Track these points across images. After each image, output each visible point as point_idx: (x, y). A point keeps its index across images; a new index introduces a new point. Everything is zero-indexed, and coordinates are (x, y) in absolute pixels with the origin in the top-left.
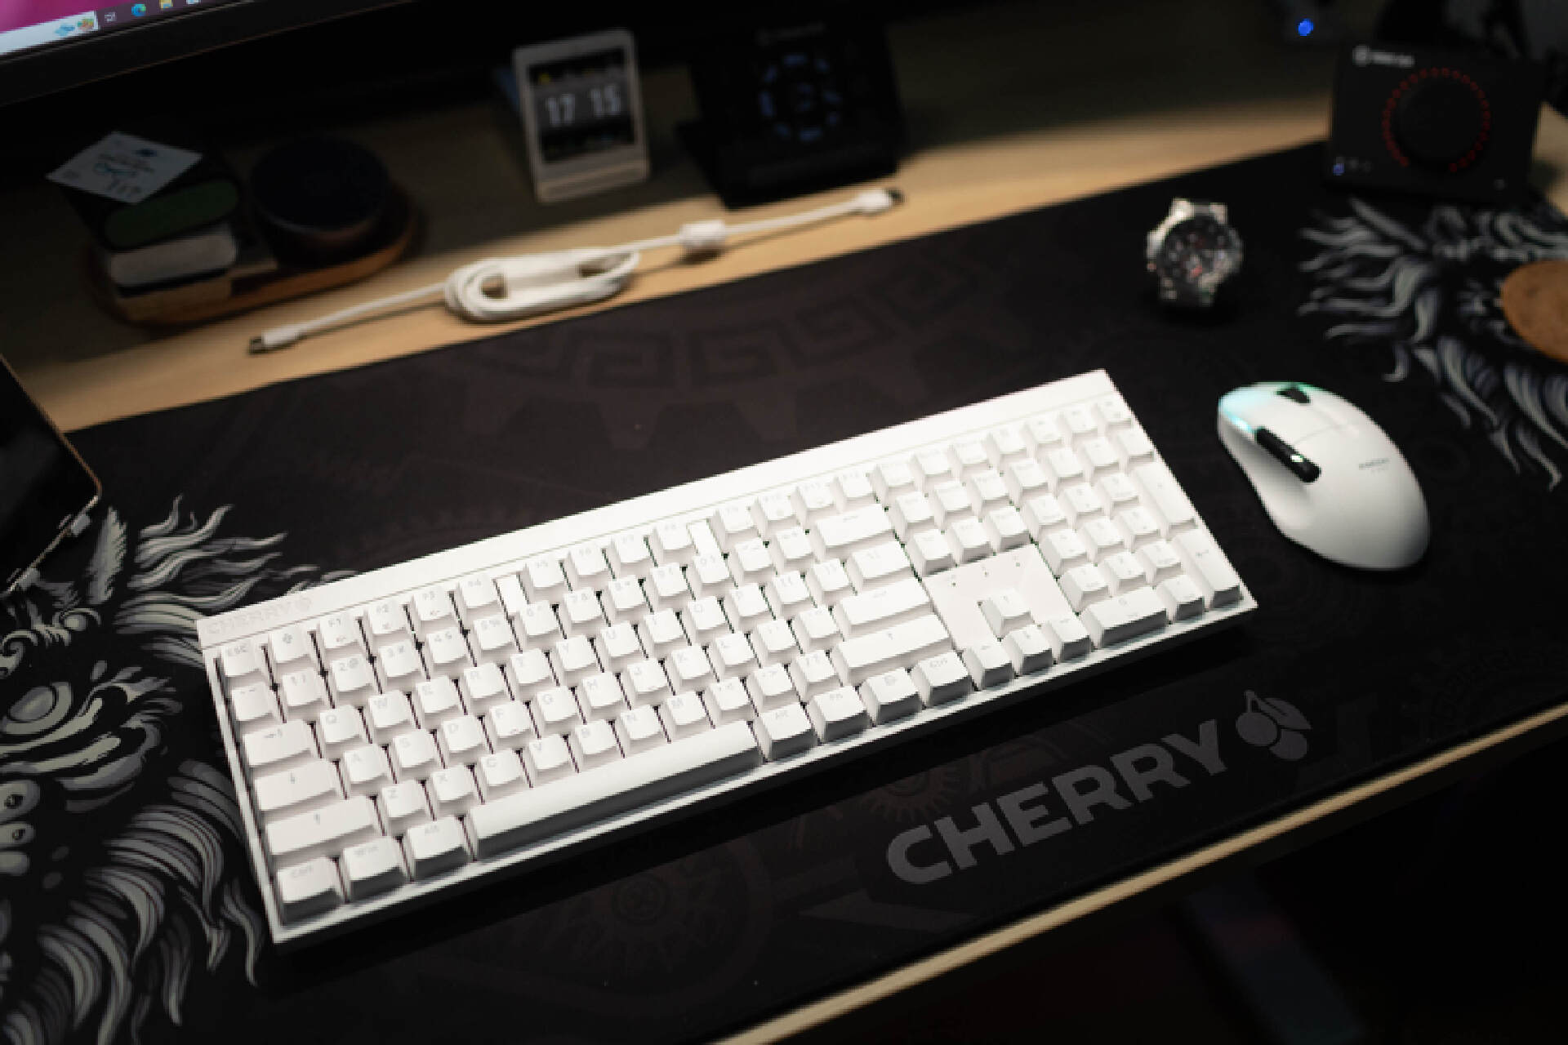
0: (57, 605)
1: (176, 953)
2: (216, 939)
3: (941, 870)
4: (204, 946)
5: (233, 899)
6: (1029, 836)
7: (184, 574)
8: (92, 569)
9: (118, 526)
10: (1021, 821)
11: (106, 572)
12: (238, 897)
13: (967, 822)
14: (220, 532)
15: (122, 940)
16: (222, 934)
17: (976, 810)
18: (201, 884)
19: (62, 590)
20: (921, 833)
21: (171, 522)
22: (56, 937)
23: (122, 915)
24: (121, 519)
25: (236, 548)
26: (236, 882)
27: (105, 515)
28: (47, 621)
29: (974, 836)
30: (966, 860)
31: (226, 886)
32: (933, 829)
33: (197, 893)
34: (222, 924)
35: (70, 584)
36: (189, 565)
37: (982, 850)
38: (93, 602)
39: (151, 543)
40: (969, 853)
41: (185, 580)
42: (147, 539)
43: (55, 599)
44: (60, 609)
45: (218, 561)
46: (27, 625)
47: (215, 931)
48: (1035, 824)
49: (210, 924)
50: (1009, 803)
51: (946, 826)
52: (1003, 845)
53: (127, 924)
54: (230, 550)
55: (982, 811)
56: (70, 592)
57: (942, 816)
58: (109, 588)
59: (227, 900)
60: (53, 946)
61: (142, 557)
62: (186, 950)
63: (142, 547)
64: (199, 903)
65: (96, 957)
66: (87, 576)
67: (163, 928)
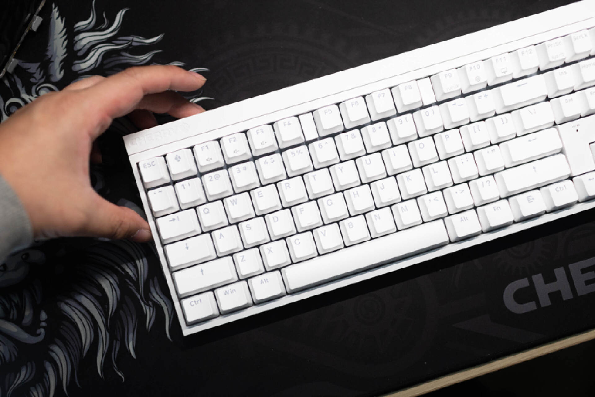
0: (32, 80)
1: (129, 318)
2: (149, 312)
3: (531, 306)
4: (142, 316)
5: (155, 289)
6: (582, 290)
7: (105, 62)
8: (49, 54)
9: (60, 19)
10: (579, 280)
11: (58, 56)
12: (157, 289)
13: (550, 278)
14: (123, 31)
15: (100, 308)
16: (152, 309)
17: (556, 271)
18: (138, 279)
19: (33, 68)
20: (523, 283)
21: (91, 20)
22: (67, 304)
23: (99, 294)
24: (61, 14)
25: (134, 44)
26: (156, 279)
27: (51, 11)
28: (29, 93)
29: (552, 287)
30: (545, 301)
31: (151, 282)
32: (531, 281)
33: (136, 284)
34: (151, 303)
35: (38, 64)
36: (107, 55)
37: (555, 296)
38: (53, 79)
39: (82, 35)
40: (548, 298)
41: (106, 67)
42: (80, 32)
43: (31, 75)
44: (35, 84)
45: (124, 54)
46: (18, 95)
47: (147, 307)
48: (588, 283)
49: (144, 303)
50: (575, 268)
51: (538, 279)
52: (567, 295)
53: (102, 300)
54: (130, 45)
55: (560, 272)
56: (39, 70)
57: (536, 273)
58: (61, 70)
59: (152, 289)
60: (66, 308)
61: (78, 47)
62: (134, 317)
63: (77, 38)
64: (138, 290)
65: (89, 317)
66: (47, 58)
67: (121, 303)
